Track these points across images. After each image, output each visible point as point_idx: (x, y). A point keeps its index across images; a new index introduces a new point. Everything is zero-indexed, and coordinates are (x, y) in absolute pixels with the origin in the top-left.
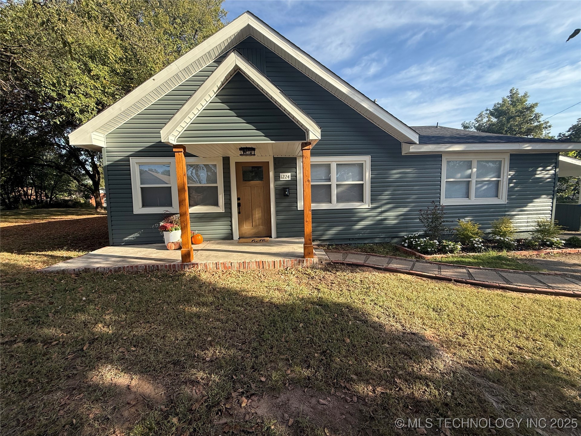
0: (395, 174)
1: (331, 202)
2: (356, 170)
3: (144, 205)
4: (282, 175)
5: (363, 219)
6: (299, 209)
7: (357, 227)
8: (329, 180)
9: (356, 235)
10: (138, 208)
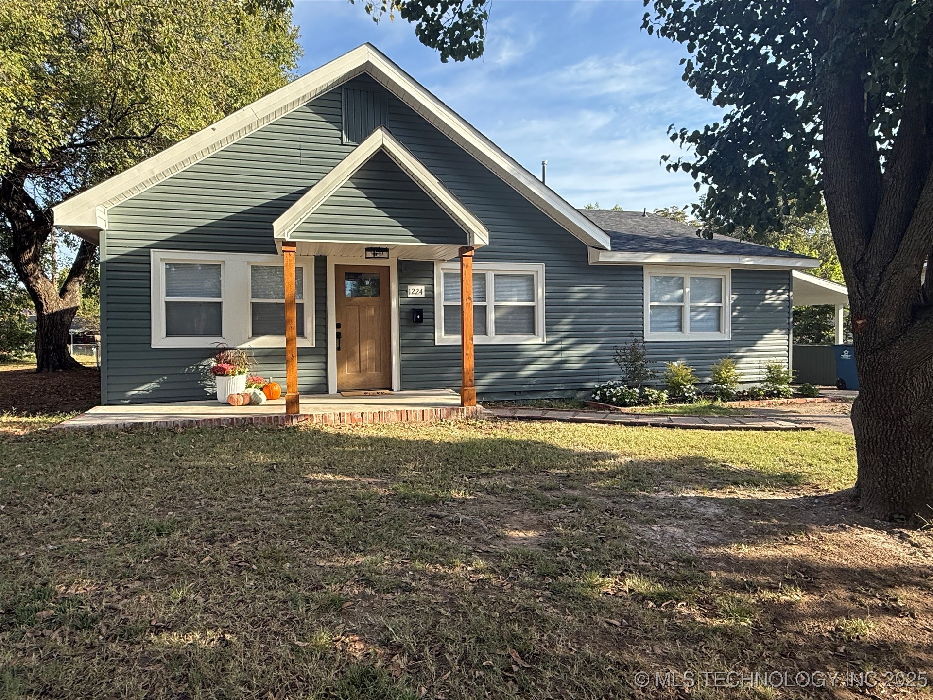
0: (578, 293)
1: (486, 334)
2: (523, 284)
3: (169, 334)
4: (410, 288)
5: (532, 360)
6: (437, 344)
7: (524, 373)
8: (484, 298)
9: (524, 386)
10: (160, 339)
